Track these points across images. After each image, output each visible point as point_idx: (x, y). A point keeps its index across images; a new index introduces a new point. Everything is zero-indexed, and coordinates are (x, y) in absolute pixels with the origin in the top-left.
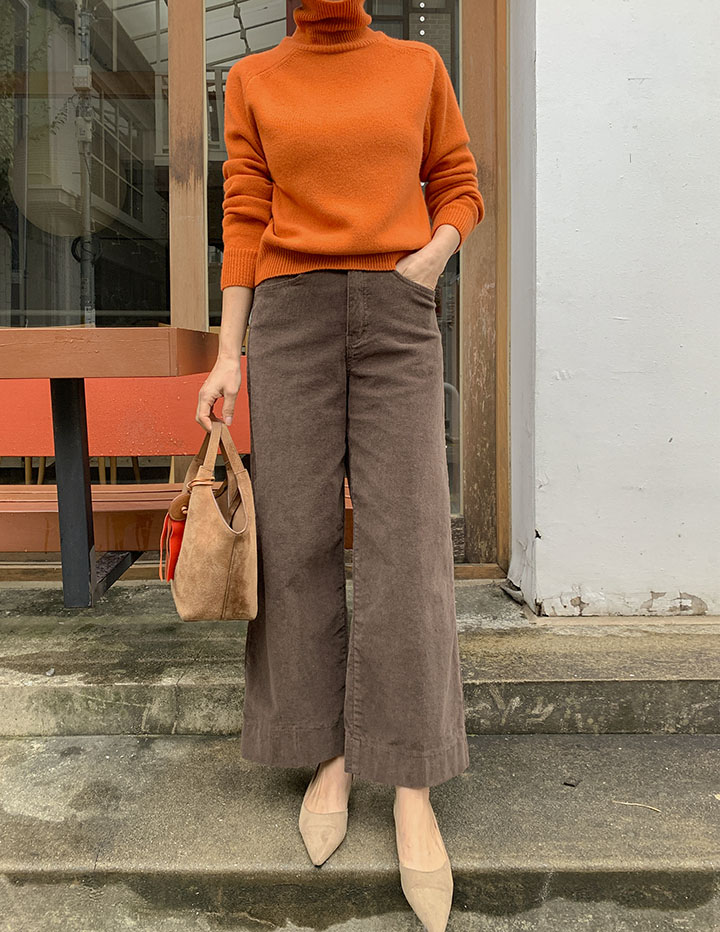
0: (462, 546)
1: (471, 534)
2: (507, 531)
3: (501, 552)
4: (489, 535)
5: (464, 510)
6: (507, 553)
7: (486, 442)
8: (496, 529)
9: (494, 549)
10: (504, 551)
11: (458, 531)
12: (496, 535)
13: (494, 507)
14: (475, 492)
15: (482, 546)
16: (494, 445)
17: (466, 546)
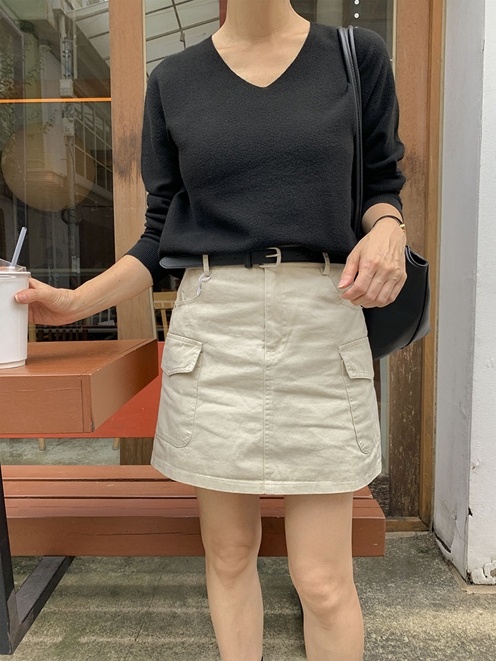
0: (387, 501)
1: (395, 491)
2: (431, 490)
3: (424, 509)
4: (412, 491)
5: (390, 470)
6: (430, 508)
7: (411, 410)
8: (419, 487)
9: (416, 504)
10: (427, 507)
11: (383, 488)
12: (418, 491)
13: (418, 468)
14: (400, 453)
15: (406, 501)
16: (419, 412)
17: (391, 501)
